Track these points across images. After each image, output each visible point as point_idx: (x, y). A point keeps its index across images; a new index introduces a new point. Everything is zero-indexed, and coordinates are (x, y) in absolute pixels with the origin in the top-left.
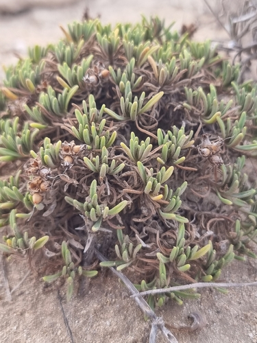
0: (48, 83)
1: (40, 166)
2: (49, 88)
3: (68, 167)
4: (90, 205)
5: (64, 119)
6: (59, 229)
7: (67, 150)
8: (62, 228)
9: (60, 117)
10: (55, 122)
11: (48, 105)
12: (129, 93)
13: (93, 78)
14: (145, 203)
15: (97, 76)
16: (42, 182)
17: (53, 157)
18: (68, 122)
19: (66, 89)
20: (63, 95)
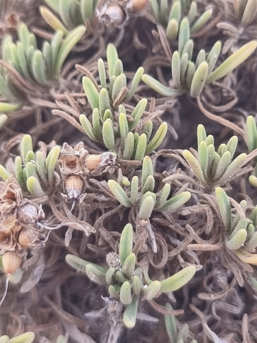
0: (17, 17)
1: (19, 200)
2: (22, 28)
3: (77, 200)
4: (119, 274)
5: (53, 93)
6: (45, 306)
7: (72, 164)
8: (51, 303)
9: (47, 88)
10: (35, 97)
11: (23, 66)
12: (187, 44)
13: (114, 12)
14: (219, 262)
15: (122, 8)
16: (23, 229)
17: (43, 177)
18: (64, 101)
19: (59, 33)
20: (55, 43)
